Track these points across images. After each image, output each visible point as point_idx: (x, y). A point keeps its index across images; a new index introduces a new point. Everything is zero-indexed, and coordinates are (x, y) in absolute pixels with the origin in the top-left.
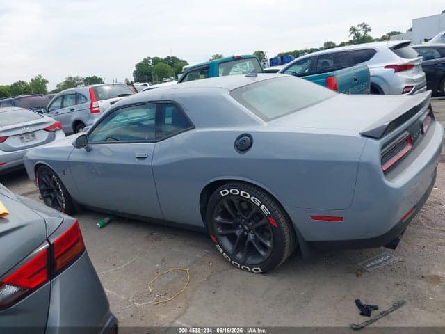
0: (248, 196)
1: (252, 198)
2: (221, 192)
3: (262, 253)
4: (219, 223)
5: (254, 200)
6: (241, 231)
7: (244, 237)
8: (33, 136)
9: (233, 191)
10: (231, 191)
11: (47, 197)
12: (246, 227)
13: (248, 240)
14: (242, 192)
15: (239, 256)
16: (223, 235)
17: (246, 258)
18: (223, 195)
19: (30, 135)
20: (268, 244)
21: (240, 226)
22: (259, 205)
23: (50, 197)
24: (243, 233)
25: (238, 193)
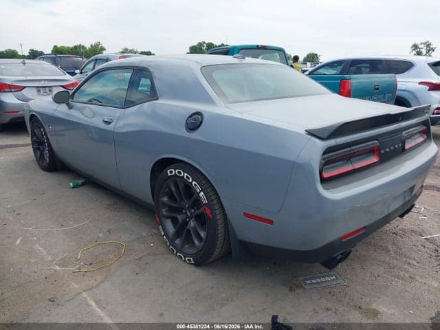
0: (191, 181)
1: (194, 183)
2: (169, 171)
3: (196, 242)
4: (164, 204)
5: (195, 185)
6: (184, 216)
7: (186, 223)
8: (50, 91)
9: (179, 172)
10: (177, 171)
11: (36, 148)
12: (188, 213)
13: (188, 227)
14: (186, 174)
15: (178, 241)
16: (167, 217)
17: (183, 246)
18: (169, 174)
19: (47, 89)
20: (203, 234)
21: (184, 211)
22: (198, 191)
23: (39, 149)
24: (186, 219)
25: (182, 175)
